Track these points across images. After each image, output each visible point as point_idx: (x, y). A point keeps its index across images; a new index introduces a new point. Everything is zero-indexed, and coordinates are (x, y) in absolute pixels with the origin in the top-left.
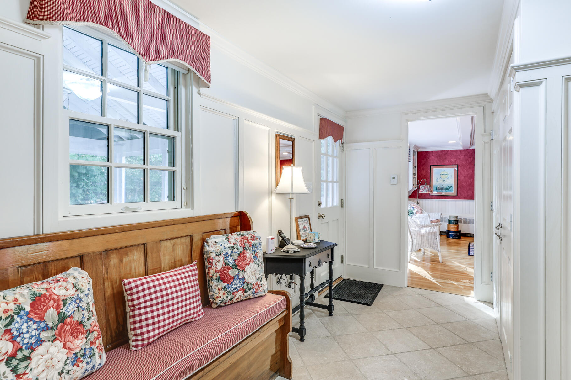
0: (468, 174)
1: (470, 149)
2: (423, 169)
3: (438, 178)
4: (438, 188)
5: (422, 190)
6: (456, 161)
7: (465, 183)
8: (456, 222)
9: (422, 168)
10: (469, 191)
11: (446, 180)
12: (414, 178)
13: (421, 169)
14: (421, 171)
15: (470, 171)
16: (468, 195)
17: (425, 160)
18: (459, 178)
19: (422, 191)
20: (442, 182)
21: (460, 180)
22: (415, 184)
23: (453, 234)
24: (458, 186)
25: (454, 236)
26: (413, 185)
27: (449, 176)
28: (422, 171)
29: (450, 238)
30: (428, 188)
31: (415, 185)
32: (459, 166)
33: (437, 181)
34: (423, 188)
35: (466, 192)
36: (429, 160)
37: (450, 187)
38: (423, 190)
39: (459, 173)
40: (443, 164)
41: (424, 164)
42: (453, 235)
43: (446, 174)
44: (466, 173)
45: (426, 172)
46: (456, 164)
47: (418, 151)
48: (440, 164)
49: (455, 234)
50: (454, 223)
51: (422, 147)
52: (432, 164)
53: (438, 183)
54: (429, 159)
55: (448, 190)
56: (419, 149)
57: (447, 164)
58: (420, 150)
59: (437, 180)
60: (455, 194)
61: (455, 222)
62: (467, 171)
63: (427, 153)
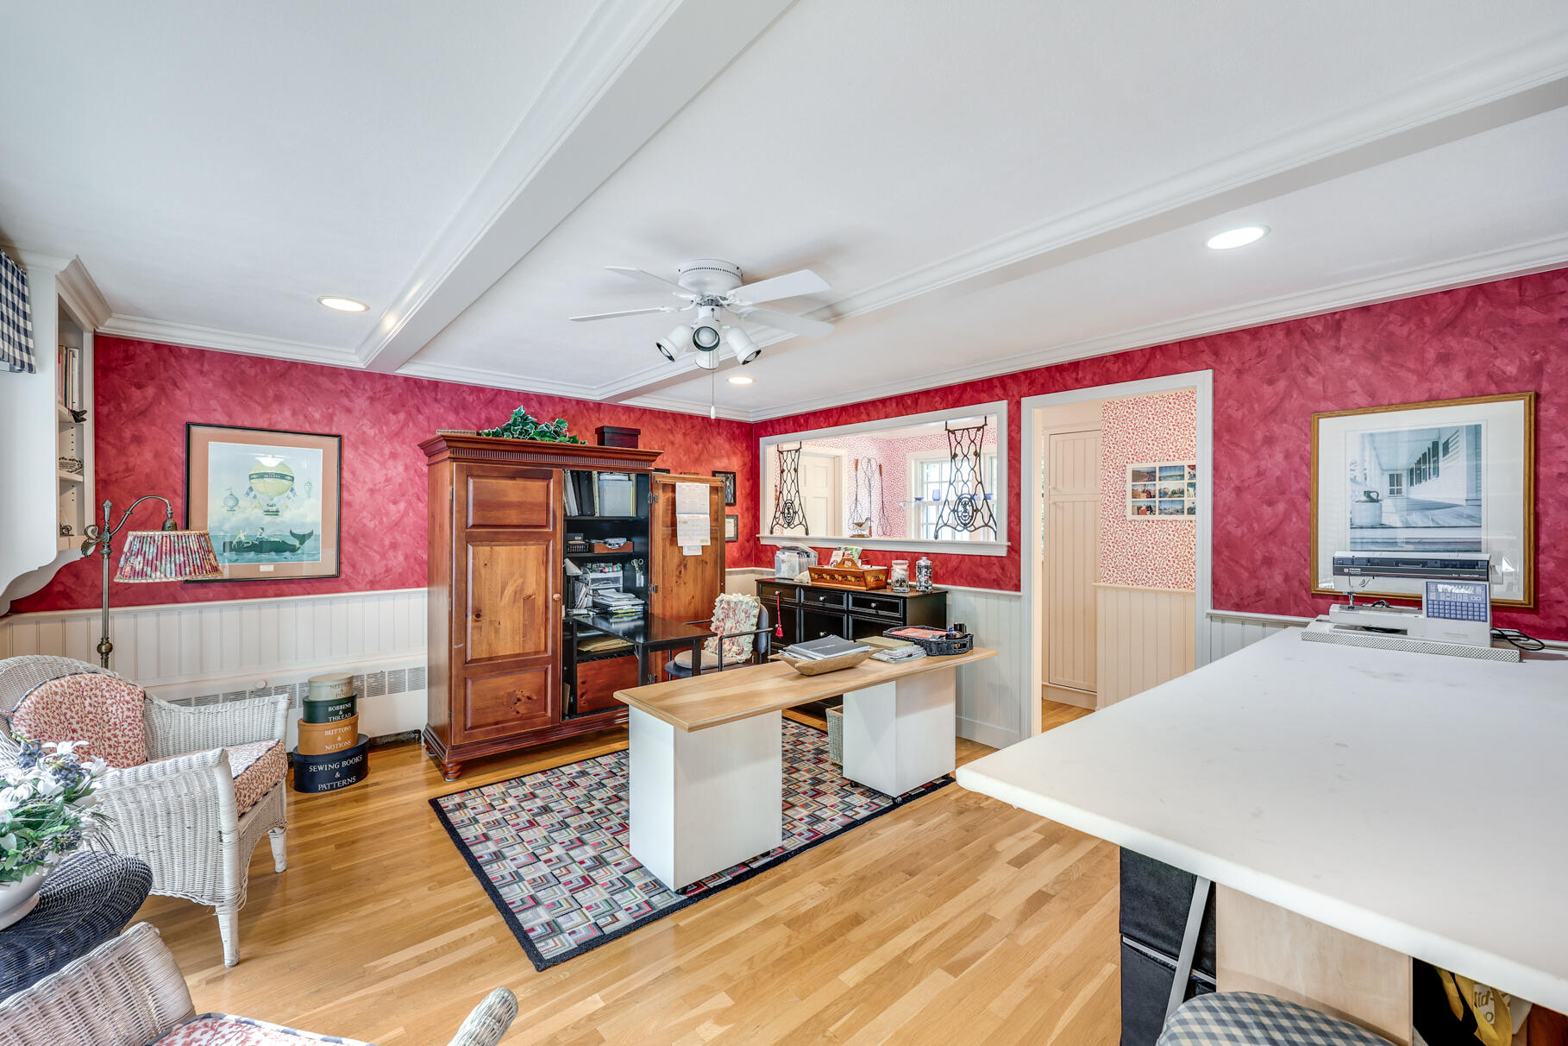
0: (388, 480)
1: (395, 377)
2: (138, 440)
3: (240, 493)
4: (240, 543)
5: (138, 563)
6: (330, 418)
7: (374, 517)
8: (349, 705)
9: (127, 434)
10: (391, 553)
11: (279, 503)
12: (64, 485)
13: (121, 439)
14: (122, 451)
15: (395, 467)
16: (388, 570)
17: (150, 391)
18: (346, 496)
19: (142, 574)
20: (260, 513)
21: (350, 504)
22: (72, 522)
23: (335, 766)
24: (344, 534)
25: (338, 775)
26: (64, 531)
27: (297, 485)
28: (133, 449)
29: (316, 790)
30: (185, 550)
31: (74, 531)
32: (345, 441)
33: (232, 510)
34: (151, 552)
35: (377, 557)
36: (178, 393)
37: (303, 538)
38: (147, 562)
39: (346, 475)
40: (265, 425)
41: (142, 413)
42: (335, 770)
43: (283, 477)
44: (380, 477)
45: (157, 455)
46: (334, 431)
47: (101, 330)
48: (247, 424)
49: (345, 764)
50: (336, 713)
51: (133, 312)
52: (197, 419)
53: (236, 519)
54: (175, 384)
55: (293, 549)
56: (109, 322)
57: (286, 427)
58: (111, 327)
59: (231, 503)
60: (331, 570)
61: (341, 707)
62: (383, 465)
63: (167, 353)
